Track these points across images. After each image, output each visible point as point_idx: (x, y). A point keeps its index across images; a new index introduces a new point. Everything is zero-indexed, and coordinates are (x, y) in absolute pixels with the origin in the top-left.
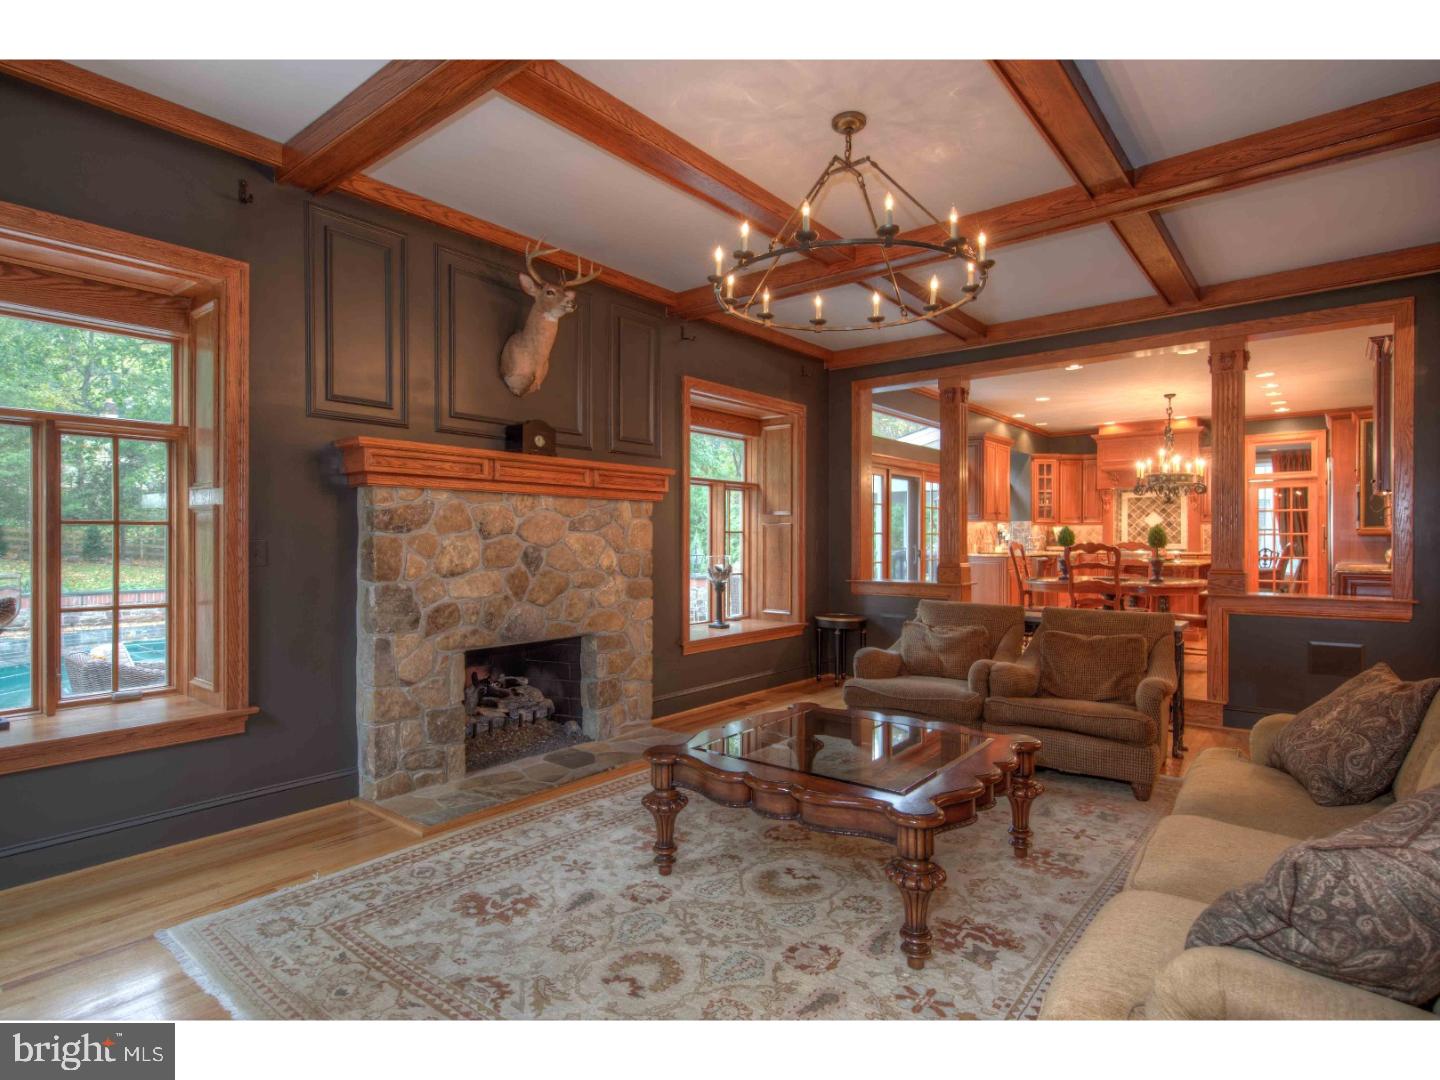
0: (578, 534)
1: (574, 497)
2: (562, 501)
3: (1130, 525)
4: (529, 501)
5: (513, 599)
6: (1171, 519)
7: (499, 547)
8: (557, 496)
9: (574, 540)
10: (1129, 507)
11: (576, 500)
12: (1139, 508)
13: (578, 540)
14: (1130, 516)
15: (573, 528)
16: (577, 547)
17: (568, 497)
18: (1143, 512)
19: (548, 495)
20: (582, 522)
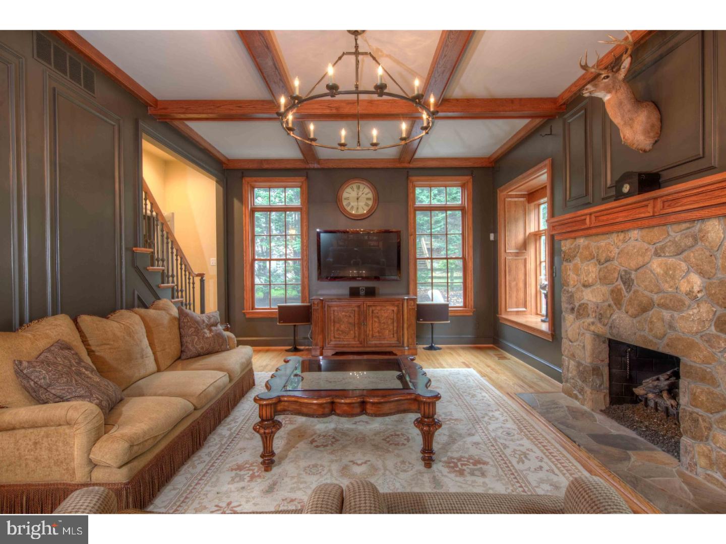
0: (660, 259)
1: (654, 227)
2: (645, 232)
4: (622, 236)
5: (614, 307)
7: (606, 270)
8: (641, 228)
9: (656, 265)
11: (656, 229)
13: (660, 265)
15: (657, 254)
16: (659, 270)
17: (648, 227)
19: (634, 229)
20: (663, 248)
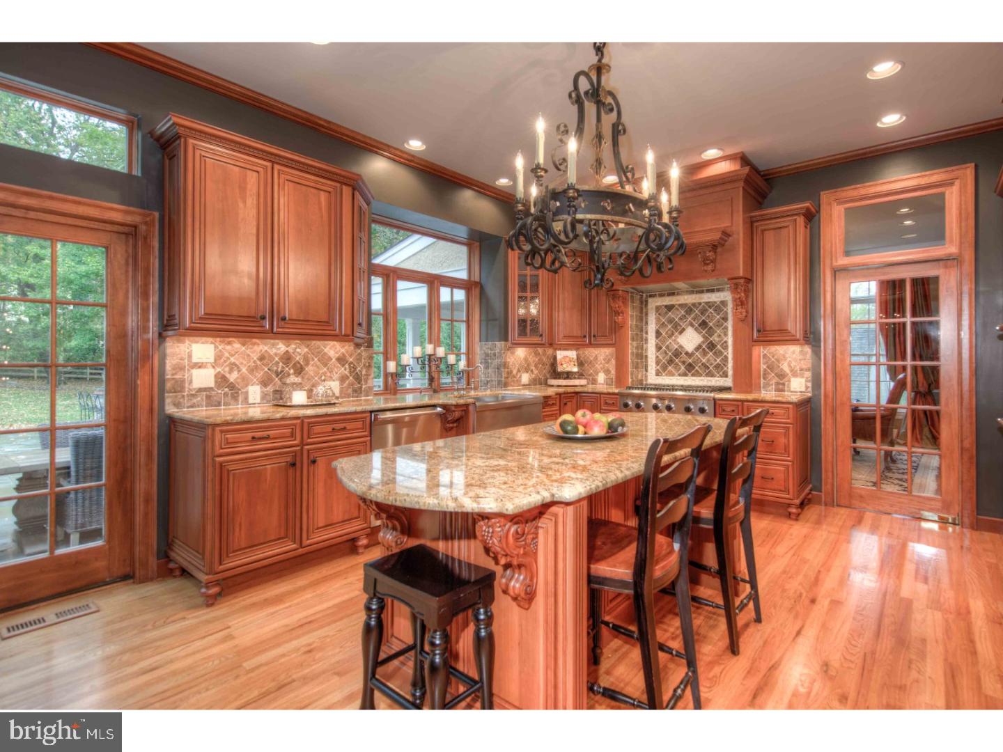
3: (659, 348)
6: (715, 338)
10: (658, 320)
12: (671, 321)
14: (658, 334)
18: (676, 326)
